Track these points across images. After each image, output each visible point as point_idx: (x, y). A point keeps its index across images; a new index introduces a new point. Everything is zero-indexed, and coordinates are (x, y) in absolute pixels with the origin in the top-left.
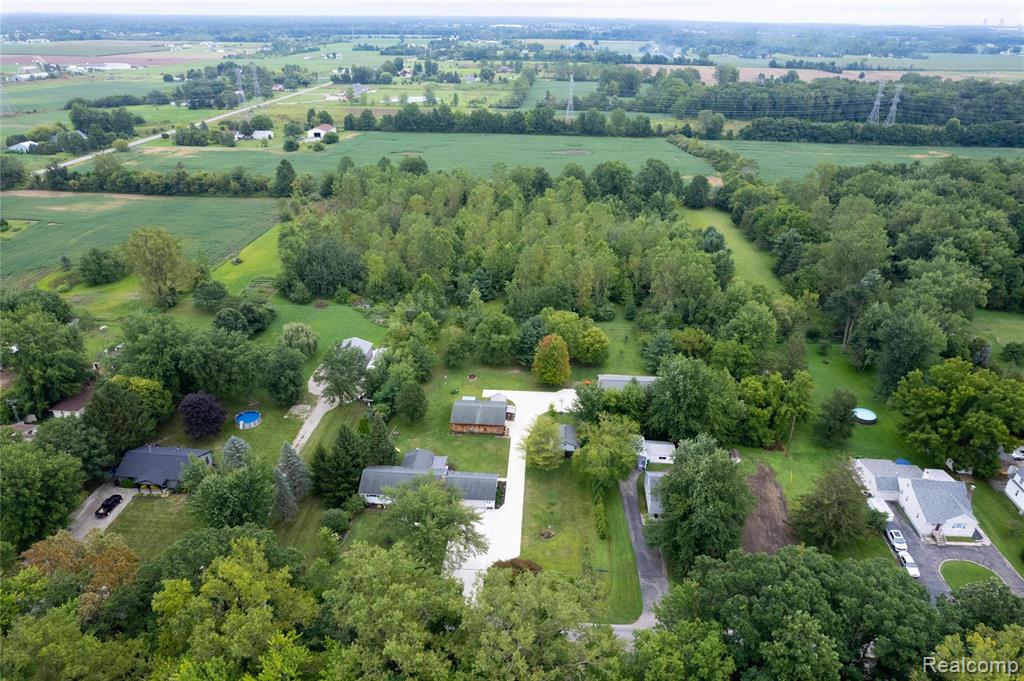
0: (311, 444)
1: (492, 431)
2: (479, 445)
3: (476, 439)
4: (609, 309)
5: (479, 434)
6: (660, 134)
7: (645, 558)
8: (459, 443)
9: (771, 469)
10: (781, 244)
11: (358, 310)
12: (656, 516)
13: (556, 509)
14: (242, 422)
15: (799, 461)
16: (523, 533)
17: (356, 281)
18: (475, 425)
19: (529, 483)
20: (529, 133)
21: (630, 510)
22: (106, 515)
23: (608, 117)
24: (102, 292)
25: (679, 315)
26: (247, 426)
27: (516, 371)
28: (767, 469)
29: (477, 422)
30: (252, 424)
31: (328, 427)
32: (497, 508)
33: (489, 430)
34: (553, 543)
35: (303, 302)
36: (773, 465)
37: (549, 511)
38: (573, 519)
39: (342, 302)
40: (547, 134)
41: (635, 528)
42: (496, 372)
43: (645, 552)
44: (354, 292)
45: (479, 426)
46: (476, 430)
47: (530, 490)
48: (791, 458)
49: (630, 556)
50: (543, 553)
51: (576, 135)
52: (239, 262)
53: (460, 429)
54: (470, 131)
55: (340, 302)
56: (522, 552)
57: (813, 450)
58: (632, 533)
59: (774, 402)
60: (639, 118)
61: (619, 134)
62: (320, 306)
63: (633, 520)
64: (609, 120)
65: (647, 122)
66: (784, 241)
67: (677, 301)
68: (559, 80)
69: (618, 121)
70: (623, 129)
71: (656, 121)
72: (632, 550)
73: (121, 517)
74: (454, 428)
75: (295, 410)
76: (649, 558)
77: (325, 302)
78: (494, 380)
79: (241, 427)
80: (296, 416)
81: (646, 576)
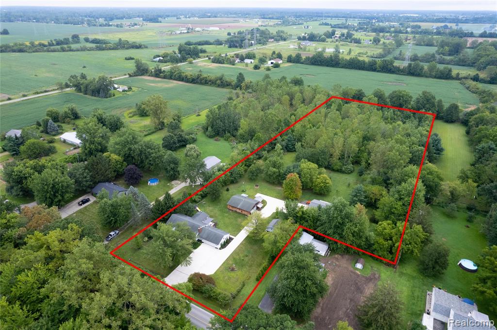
1: (245, 213)
2: (235, 218)
3: (235, 215)
4: (349, 167)
5: (239, 213)
6: (457, 78)
9: (380, 276)
11: (230, 144)
13: (246, 259)
15: (401, 277)
16: (222, 265)
17: (235, 131)
19: (244, 242)
22: (81, 205)
23: (426, 66)
24: (141, 120)
25: (380, 179)
26: (151, 184)
28: (377, 276)
29: (238, 207)
30: (153, 184)
31: (181, 192)
32: (220, 249)
33: (243, 212)
34: (232, 274)
35: (210, 137)
36: (382, 275)
37: (243, 258)
38: (251, 266)
39: (226, 140)
40: (388, 73)
42: (270, 186)
44: (234, 136)
46: (238, 211)
47: (242, 246)
48: (398, 274)
50: (224, 277)
51: (404, 75)
52: (199, 115)
53: (231, 208)
55: (225, 140)
56: (215, 273)
57: (415, 274)
60: (445, 68)
61: (431, 76)
62: (216, 140)
64: (426, 67)
65: (450, 71)
67: (381, 170)
69: (431, 69)
70: (434, 74)
71: (456, 70)
73: (86, 207)
74: (228, 207)
75: (173, 182)
77: (219, 138)
78: (267, 190)
79: (148, 184)
80: (172, 185)
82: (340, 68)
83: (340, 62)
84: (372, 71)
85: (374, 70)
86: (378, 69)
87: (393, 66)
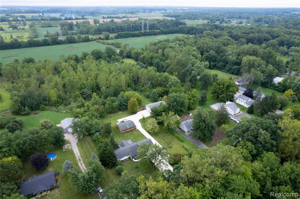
0: (82, 154)
1: (133, 128)
2: (132, 134)
3: (130, 133)
5: (129, 131)
6: (92, 40)
7: (195, 142)
8: (126, 136)
10: (156, 63)
11: (52, 111)
12: (188, 132)
13: (166, 140)
14: (51, 158)
17: (45, 101)
18: (128, 129)
19: (154, 137)
20: (51, 45)
21: (182, 133)
26: (54, 159)
27: (120, 112)
29: (129, 128)
30: (55, 157)
31: (82, 148)
33: (132, 129)
34: (174, 148)
35: (28, 114)
37: (165, 142)
38: (172, 141)
40: (57, 45)
41: (186, 137)
42: (115, 114)
43: (194, 140)
45: (129, 129)
46: (128, 130)
49: (191, 143)
50: (174, 151)
51: (67, 44)
53: (124, 132)
54: (28, 47)
55: (43, 110)
58: (187, 138)
59: (192, 98)
60: (85, 36)
61: (80, 42)
62: (36, 114)
63: (184, 135)
64: (76, 38)
65: (88, 37)
66: (157, 62)
68: (43, 27)
69: (79, 38)
70: (81, 40)
71: (90, 37)
72: (191, 141)
74: (122, 132)
75: (65, 147)
76: (195, 141)
77: (37, 111)
78: (117, 117)
79: (52, 160)
80: (67, 149)
81: (199, 145)
82: (23, 48)
83: (21, 44)
84: (47, 46)
85: (48, 45)
86: (50, 44)
87: (59, 40)
